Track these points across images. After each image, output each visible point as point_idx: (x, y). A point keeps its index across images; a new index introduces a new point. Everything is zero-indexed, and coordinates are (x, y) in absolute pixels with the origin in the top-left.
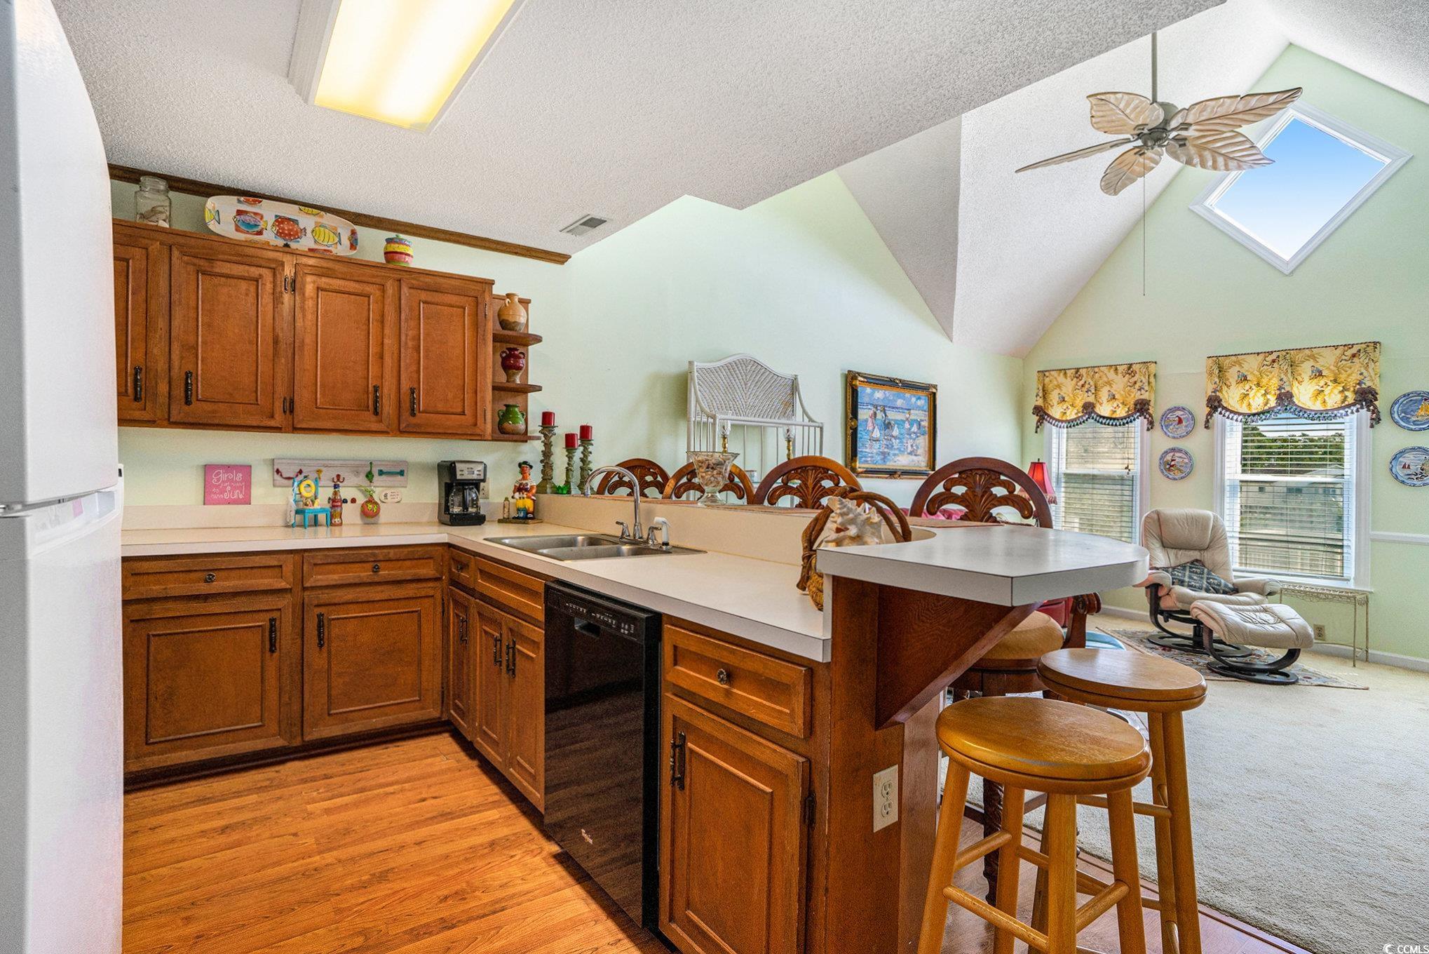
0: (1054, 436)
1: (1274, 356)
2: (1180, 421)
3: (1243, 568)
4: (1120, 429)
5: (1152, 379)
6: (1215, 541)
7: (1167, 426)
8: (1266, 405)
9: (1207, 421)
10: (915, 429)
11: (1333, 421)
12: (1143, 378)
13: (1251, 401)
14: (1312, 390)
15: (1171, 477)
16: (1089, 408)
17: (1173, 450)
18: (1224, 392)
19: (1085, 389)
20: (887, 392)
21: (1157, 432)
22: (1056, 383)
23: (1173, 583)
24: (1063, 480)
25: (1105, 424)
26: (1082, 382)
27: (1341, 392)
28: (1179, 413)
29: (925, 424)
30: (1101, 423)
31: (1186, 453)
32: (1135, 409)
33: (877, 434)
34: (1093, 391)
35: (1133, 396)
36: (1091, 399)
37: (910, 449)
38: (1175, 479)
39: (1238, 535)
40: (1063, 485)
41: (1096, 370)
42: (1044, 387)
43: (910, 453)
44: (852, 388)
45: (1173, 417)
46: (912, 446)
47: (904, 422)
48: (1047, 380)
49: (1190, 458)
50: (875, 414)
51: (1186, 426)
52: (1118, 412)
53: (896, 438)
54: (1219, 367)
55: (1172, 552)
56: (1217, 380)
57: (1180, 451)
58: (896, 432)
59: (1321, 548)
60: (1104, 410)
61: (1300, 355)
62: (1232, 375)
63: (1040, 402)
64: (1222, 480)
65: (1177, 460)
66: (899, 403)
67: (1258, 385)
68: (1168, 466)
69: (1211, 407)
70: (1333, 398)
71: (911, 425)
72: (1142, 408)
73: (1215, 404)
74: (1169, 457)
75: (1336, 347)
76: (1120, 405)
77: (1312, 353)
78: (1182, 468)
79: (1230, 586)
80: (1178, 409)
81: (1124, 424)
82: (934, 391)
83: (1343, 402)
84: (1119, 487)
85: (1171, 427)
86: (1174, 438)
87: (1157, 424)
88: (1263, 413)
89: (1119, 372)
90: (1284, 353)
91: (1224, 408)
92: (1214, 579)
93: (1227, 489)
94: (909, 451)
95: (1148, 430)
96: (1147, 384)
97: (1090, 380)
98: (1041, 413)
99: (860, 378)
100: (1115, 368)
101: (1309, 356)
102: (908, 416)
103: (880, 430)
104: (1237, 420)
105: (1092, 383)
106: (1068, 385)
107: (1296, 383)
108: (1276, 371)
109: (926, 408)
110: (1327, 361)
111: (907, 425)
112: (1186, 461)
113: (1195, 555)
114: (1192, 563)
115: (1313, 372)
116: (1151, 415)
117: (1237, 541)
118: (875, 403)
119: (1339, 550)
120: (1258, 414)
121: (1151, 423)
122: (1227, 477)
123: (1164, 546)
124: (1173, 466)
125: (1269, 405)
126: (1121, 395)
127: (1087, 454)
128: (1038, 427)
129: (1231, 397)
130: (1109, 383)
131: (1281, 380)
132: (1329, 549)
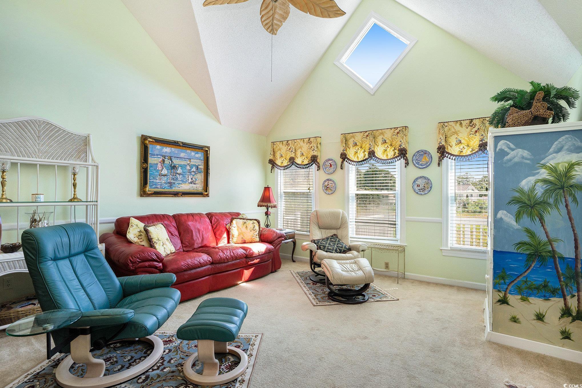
0: (279, 174)
1: (367, 133)
2: (331, 166)
3: (357, 236)
4: (305, 170)
5: (319, 145)
6: (342, 224)
7: (325, 168)
8: (364, 157)
9: (341, 166)
10: (194, 169)
11: (391, 164)
12: (314, 145)
13: (358, 155)
14: (382, 150)
15: (327, 193)
16: (292, 161)
17: (328, 180)
18: (348, 151)
19: (290, 151)
20: (172, 149)
21: (321, 171)
22: (278, 148)
23: (317, 249)
24: (283, 196)
25: (299, 167)
26: (289, 147)
27: (394, 150)
28: (330, 162)
29: (202, 167)
30: (298, 167)
31: (333, 181)
32: (311, 160)
33: (165, 172)
34: (294, 151)
35: (311, 154)
36: (293, 155)
37: (190, 180)
38: (329, 194)
39: (355, 221)
40: (283, 198)
41: (295, 141)
42: (273, 150)
43: (191, 183)
44: (144, 145)
45: (328, 164)
46: (192, 179)
47: (186, 166)
48: (275, 146)
49: (335, 184)
50: (164, 161)
51: (333, 168)
52: (304, 162)
53: (179, 174)
54: (346, 139)
55: (323, 231)
56: (344, 145)
57: (331, 180)
58: (179, 171)
59: (387, 225)
60: (299, 161)
61: (378, 133)
62: (351, 143)
63: (271, 157)
64: (348, 194)
65: (330, 184)
66: (182, 155)
67: (361, 147)
68: (326, 188)
69: (342, 159)
70: (391, 153)
71: (192, 168)
72: (314, 160)
73: (344, 157)
74: (326, 184)
75: (391, 129)
76: (305, 158)
77: (382, 131)
78: (331, 189)
79: (347, 247)
80: (329, 160)
81: (307, 168)
82: (207, 149)
83: (394, 155)
84: (306, 199)
85: (327, 169)
86: (328, 174)
87: (321, 167)
88: (363, 161)
89: (305, 142)
90: (371, 132)
91: (348, 159)
92: (340, 244)
93: (350, 198)
94: (189, 182)
95: (318, 170)
96: (316, 147)
97: (293, 146)
98: (272, 162)
99: (149, 140)
100: (303, 140)
101: (381, 133)
102: (189, 162)
103: (167, 170)
104: (353, 165)
105: (293, 148)
106: (284, 149)
107: (376, 146)
108: (368, 140)
109: (202, 158)
110: (388, 135)
111: (188, 168)
112: (333, 185)
113: (334, 232)
114: (332, 236)
115: (382, 141)
116: (318, 163)
117: (354, 223)
118: (164, 154)
119: (394, 226)
120: (361, 161)
121: (319, 167)
122: (350, 192)
123: (320, 228)
124: (328, 188)
125: (365, 157)
126: (306, 153)
127: (294, 182)
128: (272, 170)
129: (351, 154)
130: (301, 148)
131: (370, 145)
132: (389, 226)
